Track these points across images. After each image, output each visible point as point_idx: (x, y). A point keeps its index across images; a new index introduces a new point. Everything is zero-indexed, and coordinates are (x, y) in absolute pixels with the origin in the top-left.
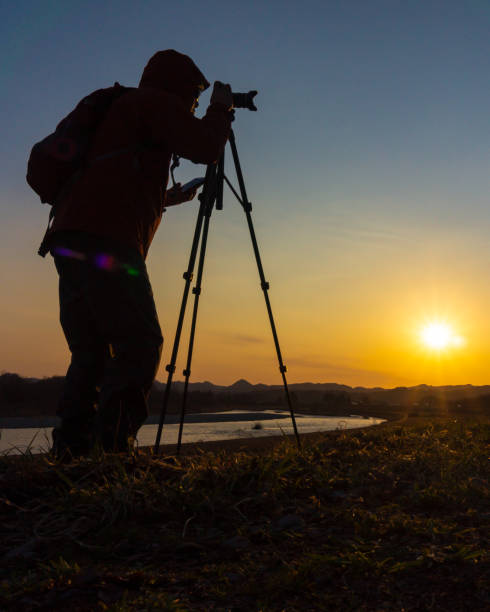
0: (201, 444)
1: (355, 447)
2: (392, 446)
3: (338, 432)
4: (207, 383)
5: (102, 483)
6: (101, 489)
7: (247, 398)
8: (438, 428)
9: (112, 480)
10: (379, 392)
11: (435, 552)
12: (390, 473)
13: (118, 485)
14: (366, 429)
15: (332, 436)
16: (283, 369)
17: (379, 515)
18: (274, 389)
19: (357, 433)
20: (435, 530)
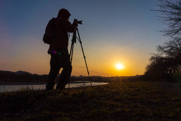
0: (73, 88)
1: (104, 88)
2: (111, 88)
3: (100, 86)
4: (74, 76)
5: (54, 96)
6: (53, 97)
7: (82, 79)
8: (120, 85)
9: (55, 95)
10: (108, 78)
11: (119, 109)
12: (110, 94)
13: (57, 96)
14: (105, 85)
15: (99, 86)
16: (89, 73)
17: (108, 102)
18: (87, 77)
19: (104, 86)
20: (119, 105)
